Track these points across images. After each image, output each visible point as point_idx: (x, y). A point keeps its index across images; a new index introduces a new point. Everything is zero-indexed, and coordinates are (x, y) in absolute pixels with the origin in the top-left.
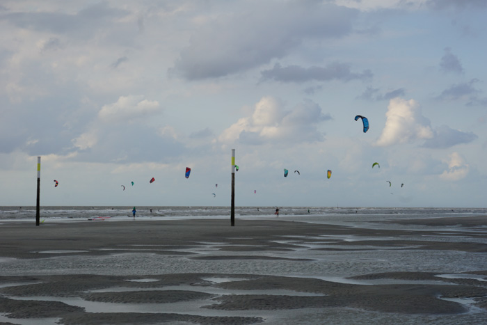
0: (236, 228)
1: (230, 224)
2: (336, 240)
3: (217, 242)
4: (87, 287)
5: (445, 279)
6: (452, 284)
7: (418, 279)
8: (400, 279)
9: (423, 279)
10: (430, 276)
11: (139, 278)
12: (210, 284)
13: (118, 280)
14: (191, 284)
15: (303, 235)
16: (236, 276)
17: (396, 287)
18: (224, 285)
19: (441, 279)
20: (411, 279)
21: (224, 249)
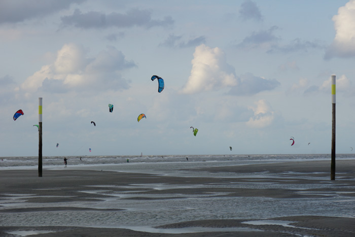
0: (44, 179)
1: (38, 174)
2: (146, 189)
3: (24, 193)
5: (251, 226)
7: (225, 226)
8: (208, 227)
9: (230, 226)
10: (237, 223)
15: (113, 184)
19: (248, 225)
20: (219, 226)
21: (30, 200)
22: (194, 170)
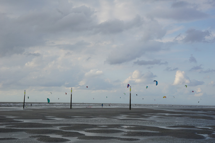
0: (131, 110)
1: (129, 109)
4: (86, 128)
5: (198, 128)
6: (200, 129)
7: (189, 128)
8: (184, 127)
9: (191, 128)
10: (193, 127)
11: (101, 125)
12: (123, 128)
13: (95, 126)
14: (117, 128)
16: (131, 125)
17: (182, 130)
18: (128, 128)
19: (197, 128)
20: (187, 128)
22: (178, 109)
